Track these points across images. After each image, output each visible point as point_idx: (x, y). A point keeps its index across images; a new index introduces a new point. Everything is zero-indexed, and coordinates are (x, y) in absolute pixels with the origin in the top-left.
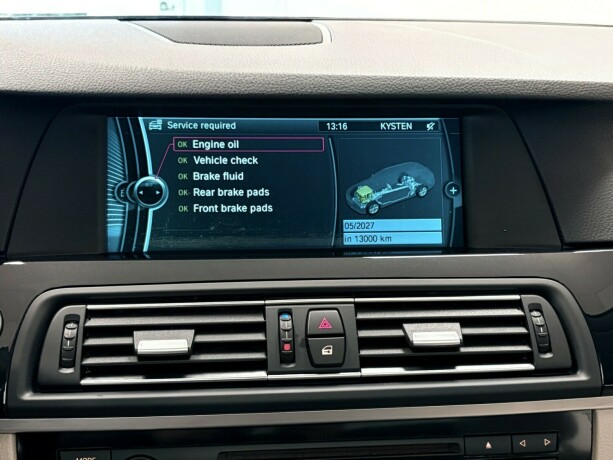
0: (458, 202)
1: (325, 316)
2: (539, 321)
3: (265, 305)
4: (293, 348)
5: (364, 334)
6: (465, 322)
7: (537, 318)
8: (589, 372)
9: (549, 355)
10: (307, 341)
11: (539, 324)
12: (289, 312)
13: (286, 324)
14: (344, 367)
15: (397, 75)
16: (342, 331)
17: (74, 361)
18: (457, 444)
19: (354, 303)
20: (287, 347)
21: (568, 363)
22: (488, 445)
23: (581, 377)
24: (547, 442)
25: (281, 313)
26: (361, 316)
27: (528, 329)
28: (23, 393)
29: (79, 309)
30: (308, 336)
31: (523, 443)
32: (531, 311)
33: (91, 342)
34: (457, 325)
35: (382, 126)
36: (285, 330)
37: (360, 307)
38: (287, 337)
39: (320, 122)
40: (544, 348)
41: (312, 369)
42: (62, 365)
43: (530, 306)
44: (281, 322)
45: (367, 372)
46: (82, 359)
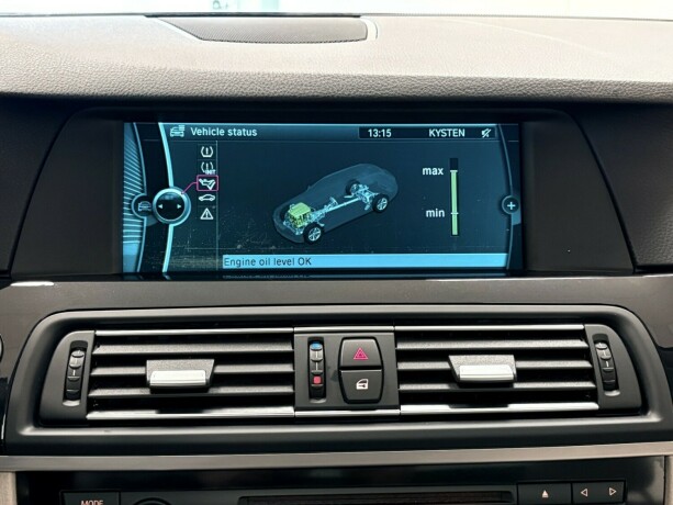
0: (516, 219)
1: (360, 345)
2: (605, 354)
3: (293, 333)
4: (324, 382)
5: (404, 366)
6: (520, 354)
7: (602, 351)
8: (661, 412)
9: (615, 393)
10: (340, 374)
11: (605, 357)
12: (321, 341)
13: (317, 355)
14: (380, 404)
15: (446, 75)
16: (379, 363)
17: (80, 392)
18: (509, 492)
19: (394, 331)
20: (317, 380)
21: (638, 402)
22: (545, 494)
23: (652, 418)
24: (612, 492)
25: (311, 341)
26: (402, 346)
27: (591, 363)
28: (22, 428)
29: (87, 335)
30: (341, 368)
31: (585, 492)
32: (595, 342)
33: (99, 372)
34: (511, 357)
35: (431, 132)
36: (315, 361)
37: (400, 336)
38: (317, 369)
39: (361, 129)
40: (610, 384)
41: (346, 405)
42: (67, 397)
43: (594, 336)
44: (311, 352)
45: (407, 409)
46: (89, 390)
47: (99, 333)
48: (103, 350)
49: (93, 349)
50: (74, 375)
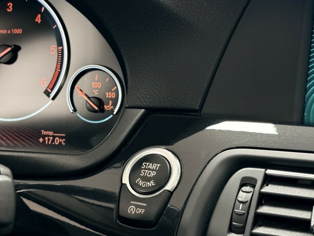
47: (269, 172)
48: (271, 189)
49: (262, 187)
50: (240, 209)
